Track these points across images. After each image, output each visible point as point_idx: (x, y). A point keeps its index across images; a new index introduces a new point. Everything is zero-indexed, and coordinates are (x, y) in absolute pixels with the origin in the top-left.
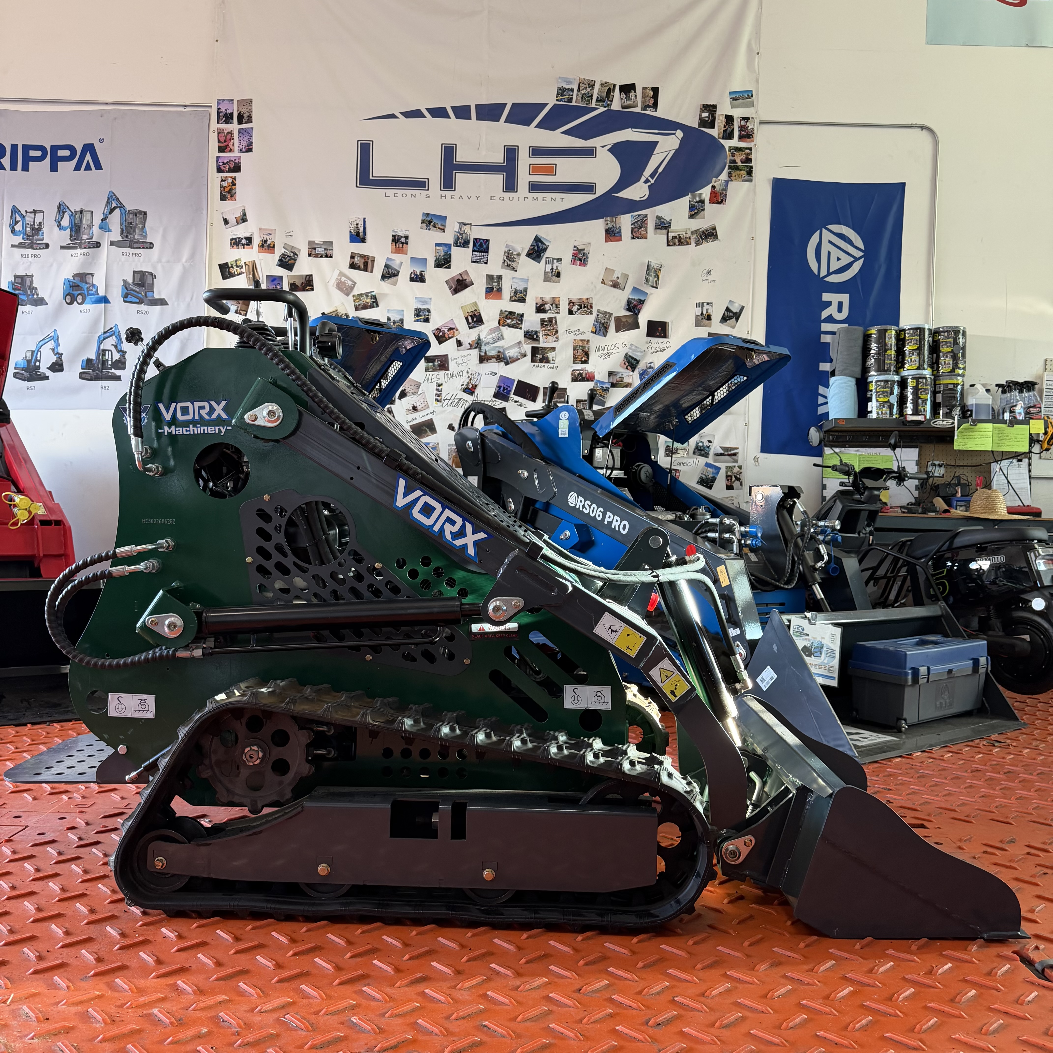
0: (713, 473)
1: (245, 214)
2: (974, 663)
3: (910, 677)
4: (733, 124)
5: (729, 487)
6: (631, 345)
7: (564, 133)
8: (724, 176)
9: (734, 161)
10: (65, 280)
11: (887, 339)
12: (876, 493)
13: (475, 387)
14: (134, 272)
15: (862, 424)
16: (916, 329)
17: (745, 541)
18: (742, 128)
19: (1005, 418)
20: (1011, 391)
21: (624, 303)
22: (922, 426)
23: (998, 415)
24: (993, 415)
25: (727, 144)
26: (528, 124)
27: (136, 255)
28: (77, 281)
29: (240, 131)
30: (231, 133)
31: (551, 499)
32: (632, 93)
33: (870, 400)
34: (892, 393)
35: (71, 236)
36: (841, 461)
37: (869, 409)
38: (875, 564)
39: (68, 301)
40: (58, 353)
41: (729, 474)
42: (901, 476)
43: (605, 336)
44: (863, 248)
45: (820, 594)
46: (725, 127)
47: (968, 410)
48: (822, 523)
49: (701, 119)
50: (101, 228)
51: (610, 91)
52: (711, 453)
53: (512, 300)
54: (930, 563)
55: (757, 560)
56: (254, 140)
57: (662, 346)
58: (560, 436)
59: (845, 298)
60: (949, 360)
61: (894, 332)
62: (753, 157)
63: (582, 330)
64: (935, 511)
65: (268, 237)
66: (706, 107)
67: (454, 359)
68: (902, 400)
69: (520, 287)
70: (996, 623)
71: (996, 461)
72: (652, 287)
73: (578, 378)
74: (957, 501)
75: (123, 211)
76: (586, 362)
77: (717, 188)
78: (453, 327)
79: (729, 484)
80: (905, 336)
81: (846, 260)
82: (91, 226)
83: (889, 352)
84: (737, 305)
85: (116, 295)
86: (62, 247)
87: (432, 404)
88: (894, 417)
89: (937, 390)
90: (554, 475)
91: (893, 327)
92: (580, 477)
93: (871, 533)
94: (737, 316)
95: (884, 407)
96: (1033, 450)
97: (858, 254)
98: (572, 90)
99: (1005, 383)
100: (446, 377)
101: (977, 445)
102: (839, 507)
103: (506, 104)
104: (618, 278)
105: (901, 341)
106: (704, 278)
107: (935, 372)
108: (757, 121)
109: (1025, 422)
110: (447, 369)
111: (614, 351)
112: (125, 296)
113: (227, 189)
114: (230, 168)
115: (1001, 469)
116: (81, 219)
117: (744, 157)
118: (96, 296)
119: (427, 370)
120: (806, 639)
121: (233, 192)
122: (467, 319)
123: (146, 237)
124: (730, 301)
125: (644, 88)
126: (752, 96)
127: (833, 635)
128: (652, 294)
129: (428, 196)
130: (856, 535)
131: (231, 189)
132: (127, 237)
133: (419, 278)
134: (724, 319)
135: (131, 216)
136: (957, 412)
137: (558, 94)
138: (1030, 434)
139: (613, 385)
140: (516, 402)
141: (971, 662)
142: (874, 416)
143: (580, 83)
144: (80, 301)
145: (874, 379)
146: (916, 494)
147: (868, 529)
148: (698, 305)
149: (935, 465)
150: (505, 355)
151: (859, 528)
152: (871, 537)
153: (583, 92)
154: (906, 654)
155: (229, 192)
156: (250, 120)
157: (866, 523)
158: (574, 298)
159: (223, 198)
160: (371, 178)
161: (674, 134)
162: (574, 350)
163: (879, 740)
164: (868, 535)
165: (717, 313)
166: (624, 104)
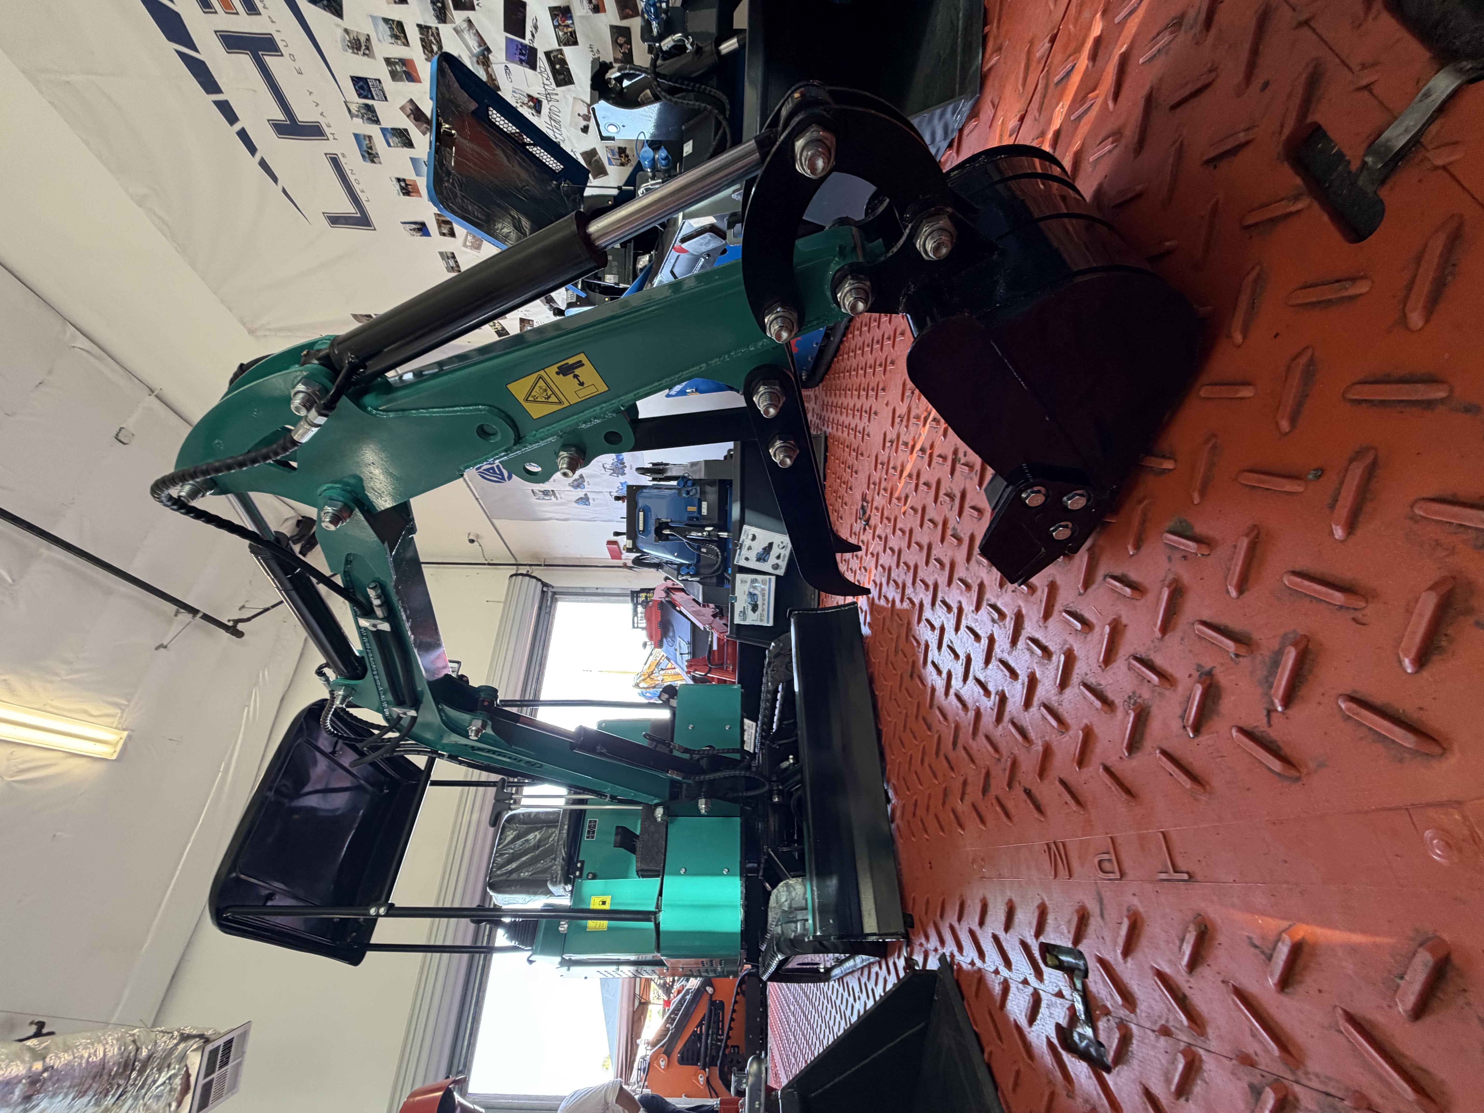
13: (531, 98)
26: (178, 17)
129: (344, 155)
150: (480, 53)
160: (359, 215)
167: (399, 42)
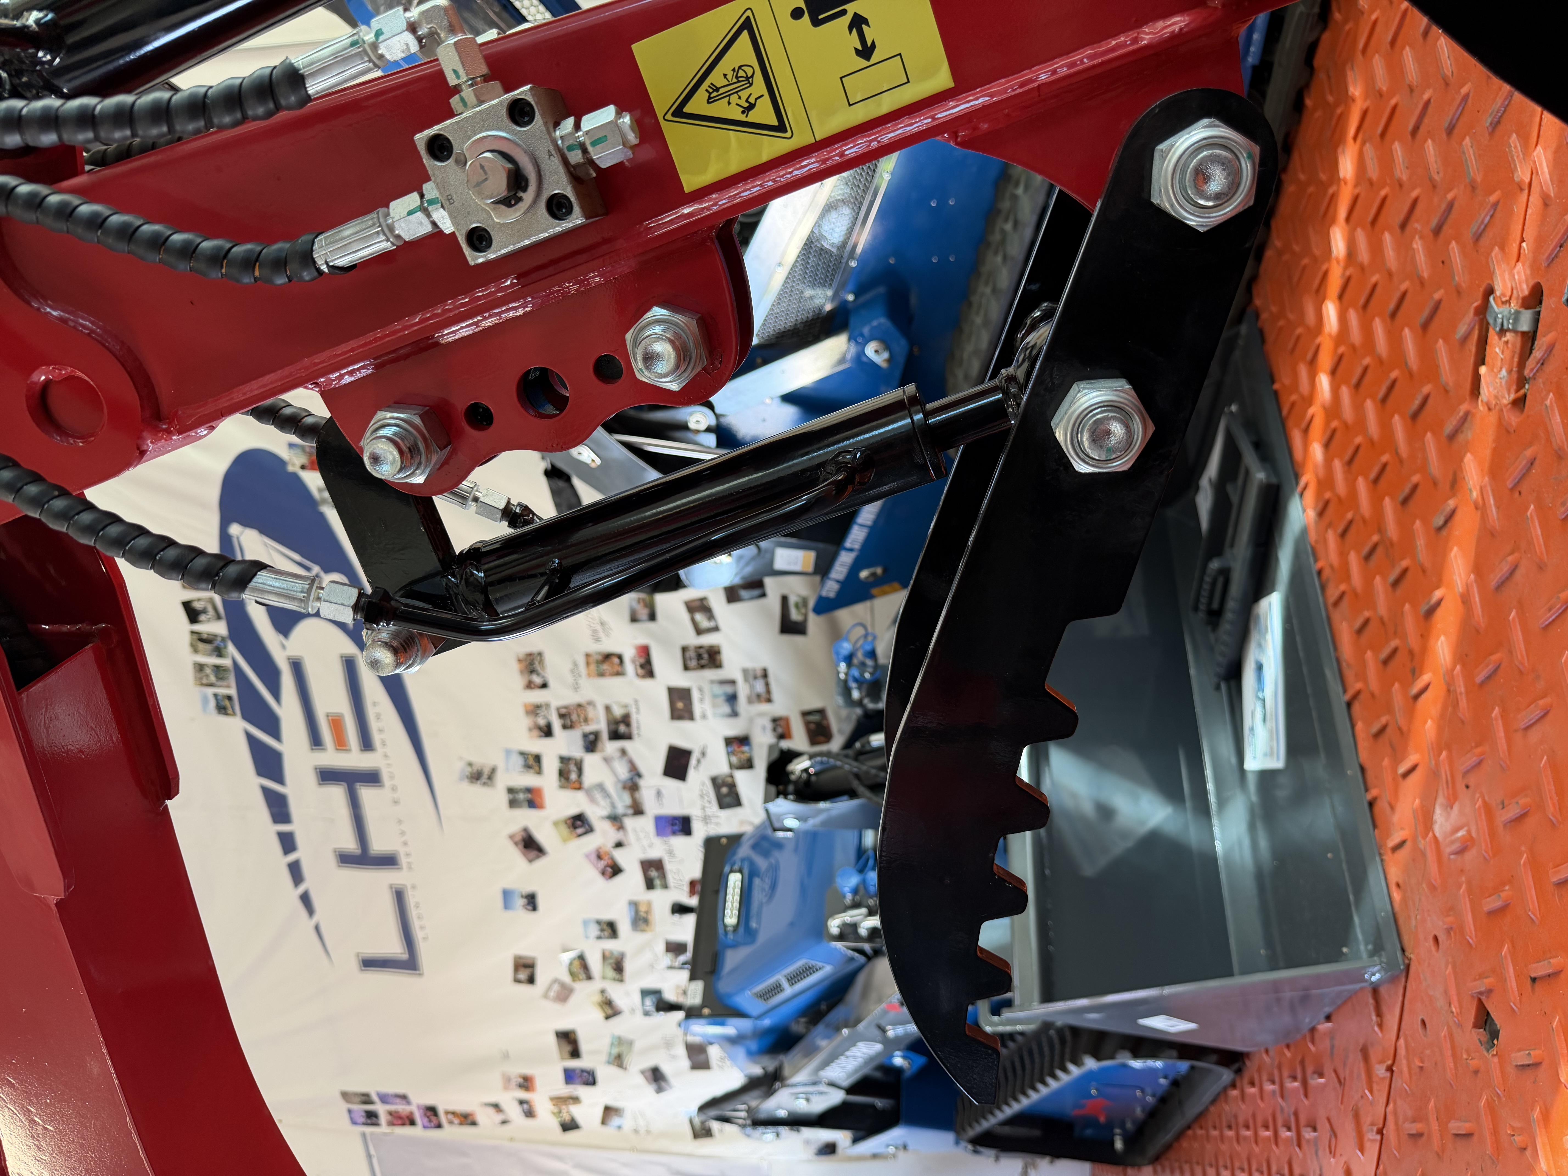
1: (489, 1104)
7: (278, 701)
26: (280, 754)
29: (384, 1103)
30: (389, 1113)
32: (196, 605)
51: (201, 639)
53: (540, 773)
56: (390, 1091)
63: (570, 666)
67: (644, 852)
69: (519, 761)
98: (216, 695)
100: (673, 861)
103: (262, 786)
110: (661, 860)
113: (462, 1120)
121: (463, 1113)
122: (580, 836)
131: (461, 1116)
137: (226, 715)
143: (202, 685)
150: (628, 780)
153: (214, 680)
155: (465, 1118)
156: (366, 1094)
159: (474, 1123)
160: (406, 957)
161: (238, 538)
166: (215, 617)
167: (532, 771)
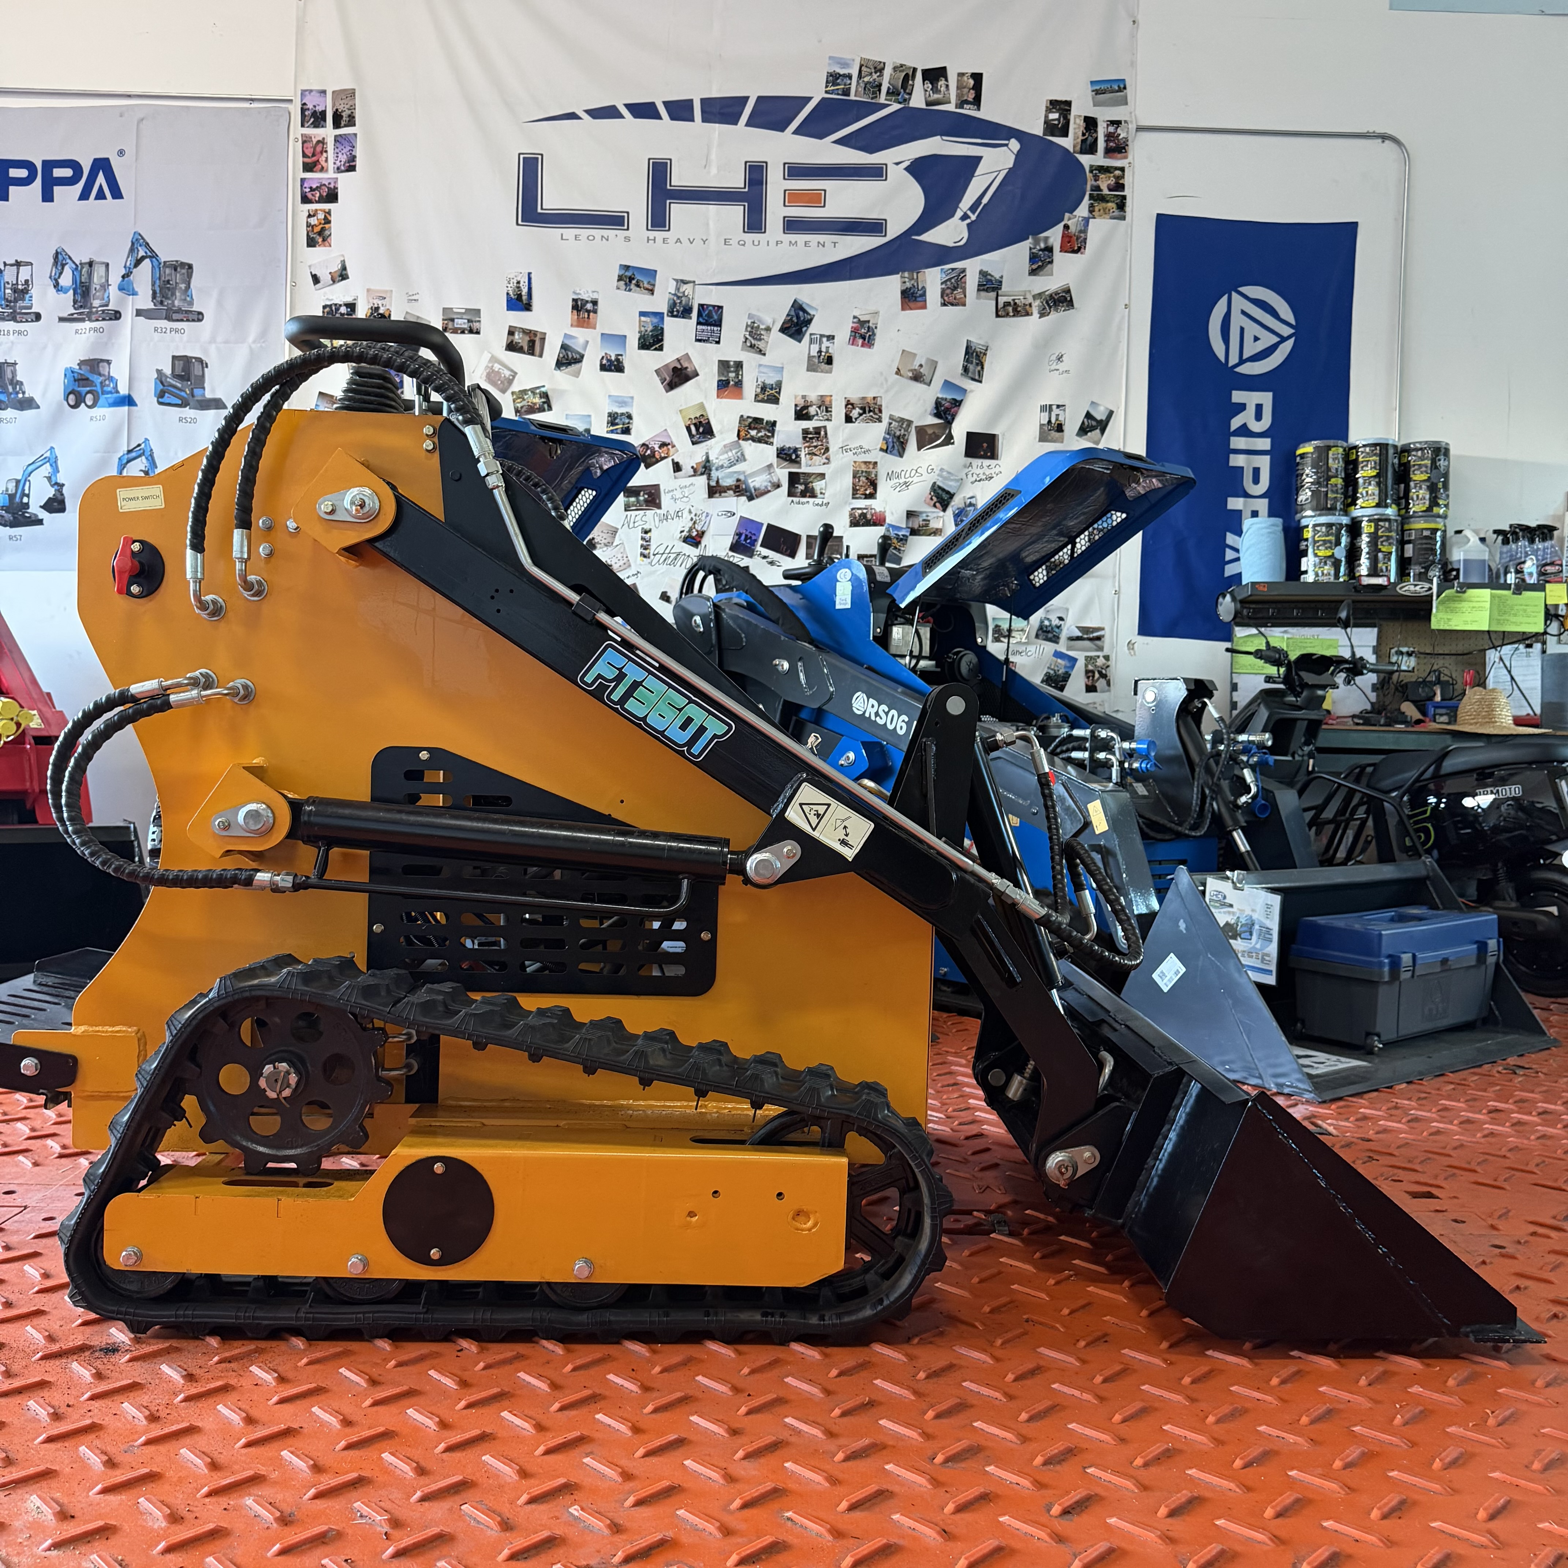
0: (1065, 667)
1: (344, 268)
2: (1479, 948)
3: (1386, 969)
4: (1096, 131)
5: (1090, 689)
6: (942, 470)
7: (838, 142)
8: (1082, 210)
9: (1098, 188)
10: (66, 369)
11: (1330, 461)
12: (1320, 693)
13: (702, 534)
14: (174, 357)
15: (1291, 590)
16: (1375, 445)
17: (1130, 765)
18: (1109, 137)
19: (1509, 582)
20: (1516, 540)
21: (930, 405)
22: (1383, 593)
23: (1498, 576)
24: (1490, 577)
25: (1086, 160)
26: (782, 129)
27: (177, 331)
28: (85, 371)
29: (337, 139)
30: (322, 142)
31: (824, 704)
32: (942, 82)
33: (1304, 553)
34: (1338, 543)
35: (75, 302)
36: (1268, 643)
37: (1303, 568)
38: (1319, 801)
39: (72, 403)
40: (56, 484)
41: (1090, 667)
42: (1355, 667)
43: (901, 456)
44: (1293, 322)
45: (1243, 844)
46: (1084, 134)
47: (1453, 570)
48: (1243, 738)
49: (1047, 122)
50: (121, 288)
51: (908, 77)
52: (1064, 636)
53: (757, 399)
54: (1405, 798)
55: (1146, 793)
56: (359, 152)
57: (988, 472)
58: (838, 607)
59: (1266, 399)
60: (1424, 493)
61: (1341, 450)
62: (1127, 181)
63: (866, 447)
64: (1405, 722)
65: (380, 303)
66: (1055, 105)
67: (669, 492)
68: (1353, 554)
69: (771, 381)
70: (1507, 888)
71: (1495, 647)
72: (973, 379)
73: (860, 520)
74: (1436, 707)
75: (156, 263)
76: (872, 496)
77: (1073, 229)
78: (667, 441)
79: (1090, 683)
80: (1358, 456)
81: (1269, 340)
82: (105, 286)
83: (1333, 481)
84: (1102, 408)
85: (146, 394)
86: (61, 319)
87: (635, 561)
88: (1341, 580)
89: (1406, 538)
90: (830, 666)
91: (1340, 443)
92: (870, 668)
93: (1311, 755)
94: (1103, 426)
95: (1325, 564)
96: (1549, 630)
97: (1286, 331)
98: (850, 77)
99: (1508, 529)
100: (657, 519)
101: (1466, 623)
102: (1263, 714)
103: (747, 98)
104: (921, 366)
105: (1351, 465)
106: (1053, 367)
107: (1403, 512)
108: (1132, 127)
109: (1539, 587)
110: (659, 507)
111: (915, 479)
112: (161, 395)
113: (317, 229)
114: (321, 196)
115: (1501, 659)
116: (90, 275)
117: (1112, 181)
118: (115, 395)
119: (627, 508)
120: (1229, 913)
121: (327, 233)
122: (688, 429)
123: (191, 303)
124: (1093, 403)
125: (961, 75)
126: (1125, 88)
127: (1269, 906)
128: (972, 391)
129: (627, 239)
130: (1289, 758)
131: (323, 229)
132: (162, 303)
133: (613, 366)
134: (1083, 431)
135: (168, 271)
136: (1435, 574)
137: (827, 82)
138: (1546, 605)
139: (914, 532)
140: (765, 557)
141: (1475, 946)
142: (1310, 578)
143: (861, 66)
144: (89, 403)
145: (1310, 522)
146: (1373, 696)
147: (1307, 749)
148: (1043, 408)
149: (1402, 653)
150: (747, 486)
151: (1293, 747)
152: (1311, 761)
153: (866, 79)
154: (1380, 935)
155: (320, 233)
156: (351, 122)
157: (1303, 740)
158: (854, 397)
159: (311, 243)
160: (539, 210)
161: (1006, 145)
162: (854, 477)
163: (1341, 1066)
164: (1306, 758)
165: (1073, 422)
166: (929, 99)
167: (759, 390)
